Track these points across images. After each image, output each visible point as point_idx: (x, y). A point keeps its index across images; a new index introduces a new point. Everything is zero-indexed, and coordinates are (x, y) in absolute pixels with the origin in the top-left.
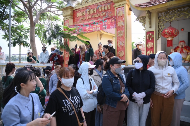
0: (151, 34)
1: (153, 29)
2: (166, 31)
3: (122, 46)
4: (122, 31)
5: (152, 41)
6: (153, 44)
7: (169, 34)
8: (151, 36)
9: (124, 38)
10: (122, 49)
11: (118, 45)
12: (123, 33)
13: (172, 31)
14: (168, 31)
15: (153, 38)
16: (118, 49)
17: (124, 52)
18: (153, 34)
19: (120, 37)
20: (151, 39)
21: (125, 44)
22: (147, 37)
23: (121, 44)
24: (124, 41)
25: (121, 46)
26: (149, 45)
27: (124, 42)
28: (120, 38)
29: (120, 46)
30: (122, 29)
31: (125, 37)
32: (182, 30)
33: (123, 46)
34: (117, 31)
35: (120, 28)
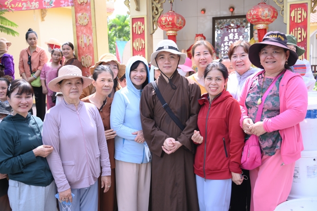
0: (139, 23)
1: (143, 13)
2: (163, 19)
3: (88, 44)
4: (87, 15)
5: (142, 35)
6: (143, 43)
7: (168, 24)
8: (140, 27)
9: (90, 28)
10: (87, 50)
11: (80, 43)
12: (88, 18)
13: (173, 20)
14: (166, 19)
15: (144, 31)
16: (81, 51)
17: (91, 58)
18: (143, 23)
19: (82, 26)
20: (139, 33)
21: (92, 40)
22: (133, 28)
23: (84, 40)
24: (91, 34)
25: (85, 45)
26: (137, 44)
27: (90, 38)
28: (82, 28)
29: (83, 46)
30: (86, 10)
31: (93, 26)
32: (203, 12)
33: (90, 45)
34: (76, 12)
35: (82, 7)
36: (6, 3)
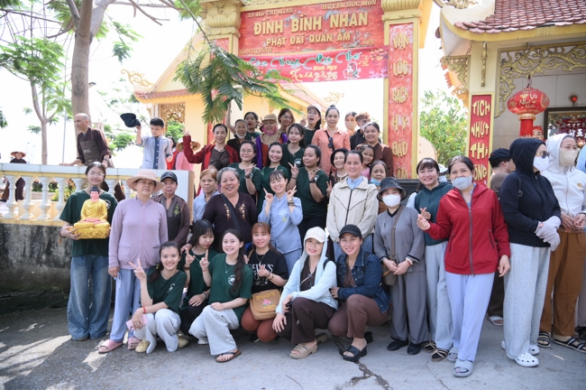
0: (482, 102)
1: (490, 89)
2: (524, 96)
3: (404, 127)
4: (406, 90)
5: (487, 118)
6: (487, 127)
7: (531, 104)
8: (483, 107)
9: (408, 107)
10: (402, 135)
11: (392, 125)
12: (406, 93)
13: (539, 98)
14: (529, 98)
15: (489, 113)
16: (392, 135)
17: (407, 145)
18: (489, 102)
19: (398, 103)
20: (482, 114)
21: (411, 122)
22: (472, 107)
23: (399, 121)
24: (410, 114)
25: (400, 128)
26: (478, 129)
27: (408, 119)
28: (397, 106)
29: (397, 129)
30: (404, 84)
31: (414, 103)
33: (407, 127)
34: (391, 86)
35: (399, 79)
36: (291, 73)
